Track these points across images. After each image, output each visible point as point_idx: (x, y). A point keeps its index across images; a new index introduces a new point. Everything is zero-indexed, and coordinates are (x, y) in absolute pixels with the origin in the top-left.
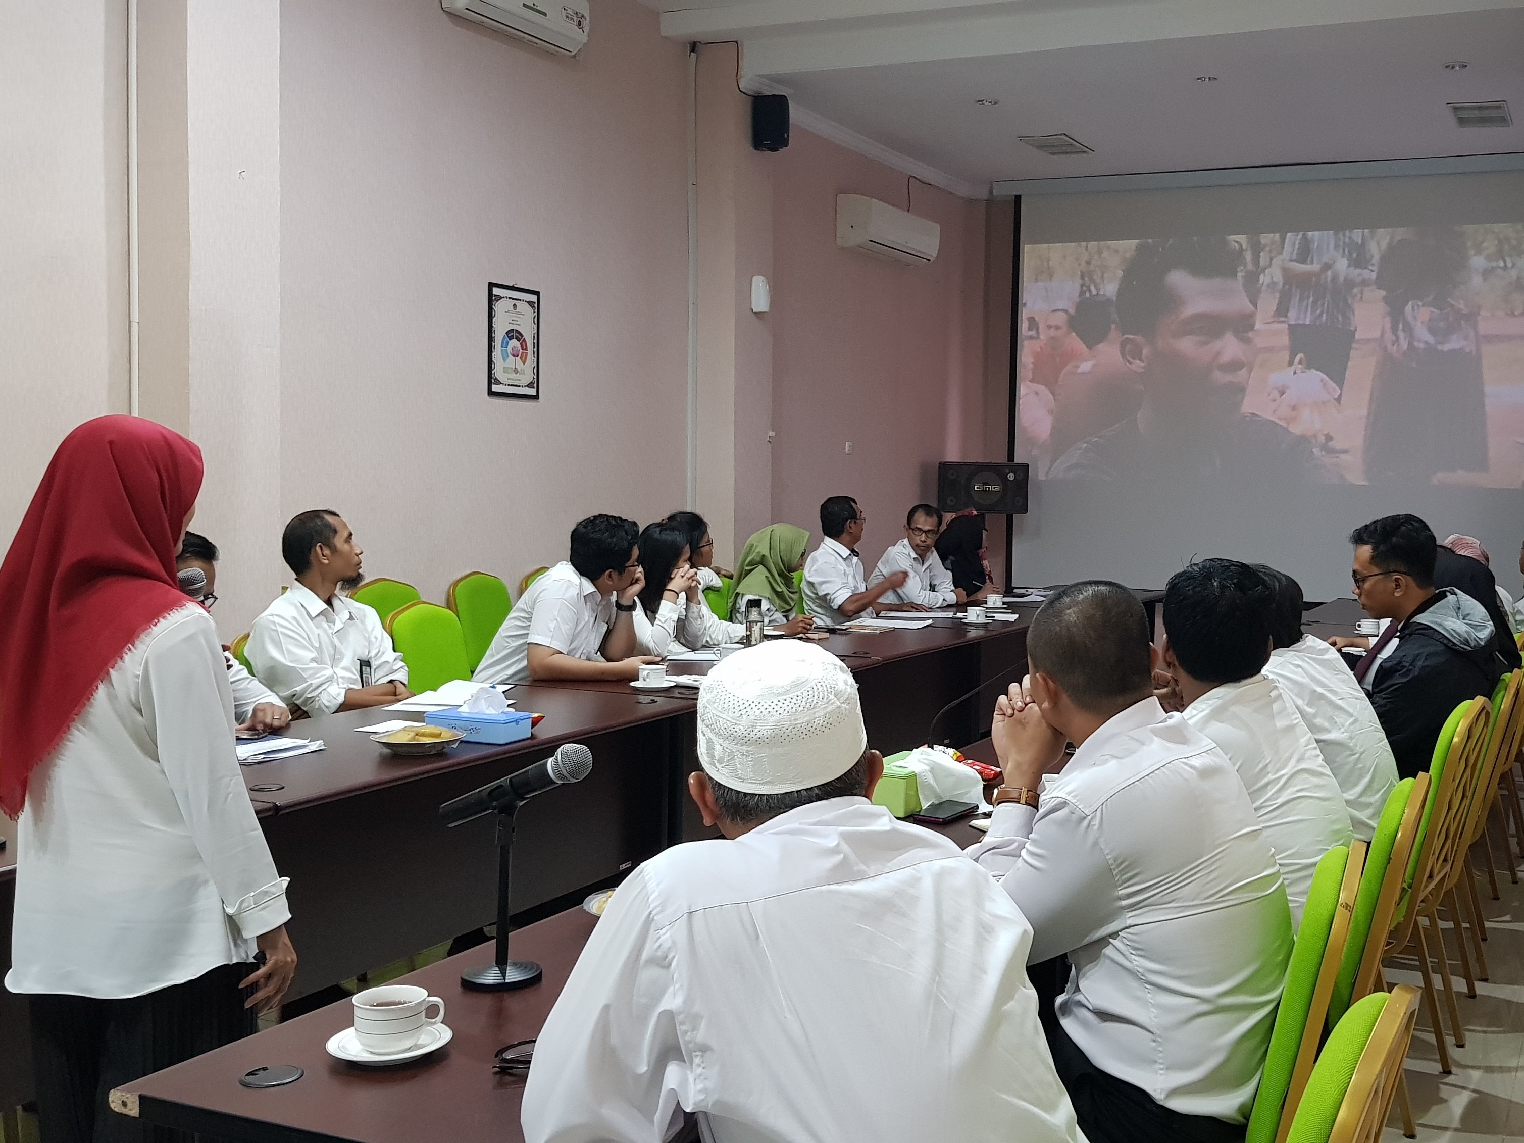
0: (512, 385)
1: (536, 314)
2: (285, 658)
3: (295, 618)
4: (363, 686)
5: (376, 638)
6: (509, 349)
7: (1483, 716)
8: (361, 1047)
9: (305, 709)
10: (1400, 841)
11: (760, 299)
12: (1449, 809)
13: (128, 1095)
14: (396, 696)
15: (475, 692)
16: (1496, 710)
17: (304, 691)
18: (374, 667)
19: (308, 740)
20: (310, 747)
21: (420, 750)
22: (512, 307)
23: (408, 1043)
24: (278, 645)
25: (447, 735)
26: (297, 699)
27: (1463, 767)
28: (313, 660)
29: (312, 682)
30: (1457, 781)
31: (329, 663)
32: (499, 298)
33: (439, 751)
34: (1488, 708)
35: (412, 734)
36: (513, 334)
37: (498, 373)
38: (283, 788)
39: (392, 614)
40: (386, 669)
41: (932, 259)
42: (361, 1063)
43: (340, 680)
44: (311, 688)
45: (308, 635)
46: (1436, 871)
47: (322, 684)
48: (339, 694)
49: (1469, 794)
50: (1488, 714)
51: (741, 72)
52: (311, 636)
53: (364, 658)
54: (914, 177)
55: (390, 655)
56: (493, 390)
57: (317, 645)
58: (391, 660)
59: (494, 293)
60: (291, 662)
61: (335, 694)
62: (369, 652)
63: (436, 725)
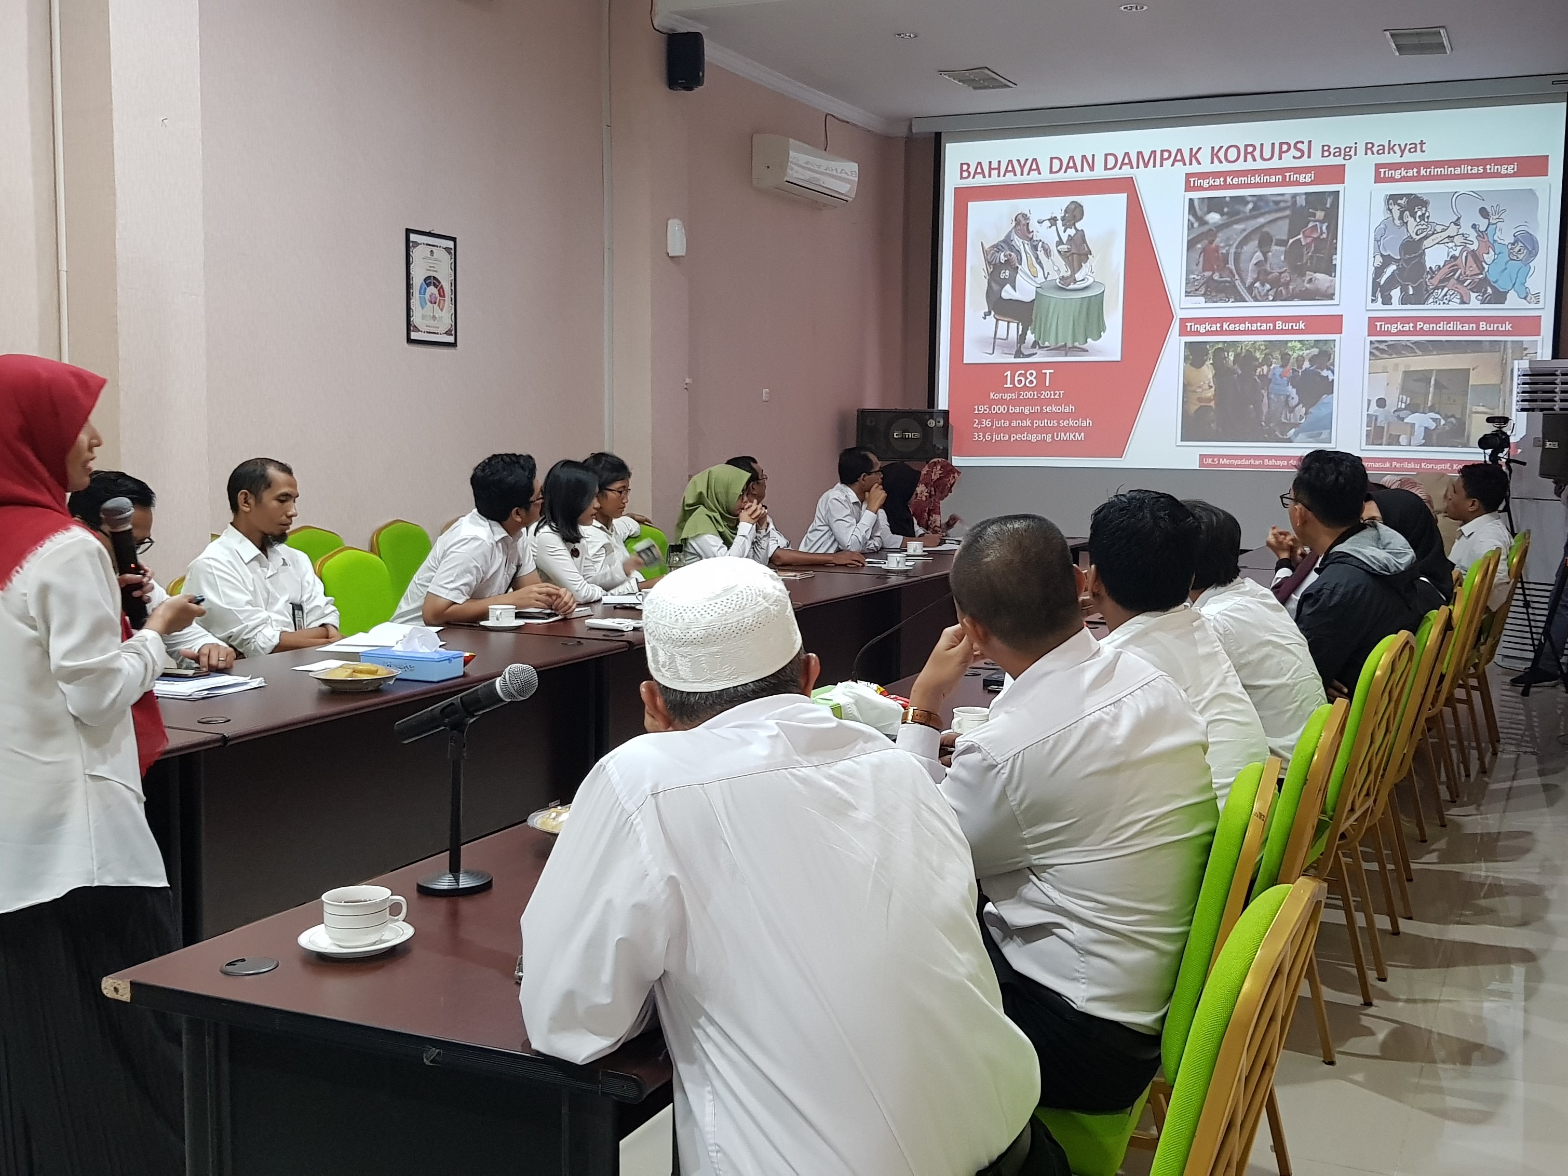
0: (430, 333)
1: (453, 260)
2: (221, 599)
3: (229, 562)
4: (296, 630)
5: (308, 583)
6: (427, 296)
7: (1407, 652)
8: (330, 941)
9: (241, 650)
10: (1316, 763)
11: (677, 243)
12: (1372, 743)
13: (120, 982)
14: (328, 638)
15: (408, 632)
16: (1422, 647)
17: (240, 633)
18: (306, 611)
19: (249, 678)
20: (251, 684)
21: (357, 686)
22: (429, 253)
23: (373, 938)
24: (214, 587)
25: (383, 672)
26: (234, 640)
27: (1386, 702)
28: (248, 603)
29: (248, 624)
30: (1380, 715)
31: (263, 606)
32: (416, 244)
33: (375, 687)
34: (1412, 643)
35: (350, 671)
36: (431, 281)
37: (416, 319)
38: (229, 720)
39: (321, 560)
40: (318, 613)
41: (850, 199)
42: (331, 955)
43: (274, 623)
44: (247, 630)
45: (243, 579)
46: (1357, 804)
47: (258, 626)
48: (274, 636)
49: (1393, 729)
50: (1412, 649)
51: (656, 8)
52: (246, 580)
53: (297, 601)
54: (833, 116)
55: (321, 600)
56: (412, 338)
57: (252, 589)
58: (322, 604)
59: (412, 239)
60: (227, 604)
61: (269, 636)
62: (301, 597)
63: (372, 662)
